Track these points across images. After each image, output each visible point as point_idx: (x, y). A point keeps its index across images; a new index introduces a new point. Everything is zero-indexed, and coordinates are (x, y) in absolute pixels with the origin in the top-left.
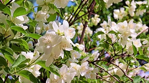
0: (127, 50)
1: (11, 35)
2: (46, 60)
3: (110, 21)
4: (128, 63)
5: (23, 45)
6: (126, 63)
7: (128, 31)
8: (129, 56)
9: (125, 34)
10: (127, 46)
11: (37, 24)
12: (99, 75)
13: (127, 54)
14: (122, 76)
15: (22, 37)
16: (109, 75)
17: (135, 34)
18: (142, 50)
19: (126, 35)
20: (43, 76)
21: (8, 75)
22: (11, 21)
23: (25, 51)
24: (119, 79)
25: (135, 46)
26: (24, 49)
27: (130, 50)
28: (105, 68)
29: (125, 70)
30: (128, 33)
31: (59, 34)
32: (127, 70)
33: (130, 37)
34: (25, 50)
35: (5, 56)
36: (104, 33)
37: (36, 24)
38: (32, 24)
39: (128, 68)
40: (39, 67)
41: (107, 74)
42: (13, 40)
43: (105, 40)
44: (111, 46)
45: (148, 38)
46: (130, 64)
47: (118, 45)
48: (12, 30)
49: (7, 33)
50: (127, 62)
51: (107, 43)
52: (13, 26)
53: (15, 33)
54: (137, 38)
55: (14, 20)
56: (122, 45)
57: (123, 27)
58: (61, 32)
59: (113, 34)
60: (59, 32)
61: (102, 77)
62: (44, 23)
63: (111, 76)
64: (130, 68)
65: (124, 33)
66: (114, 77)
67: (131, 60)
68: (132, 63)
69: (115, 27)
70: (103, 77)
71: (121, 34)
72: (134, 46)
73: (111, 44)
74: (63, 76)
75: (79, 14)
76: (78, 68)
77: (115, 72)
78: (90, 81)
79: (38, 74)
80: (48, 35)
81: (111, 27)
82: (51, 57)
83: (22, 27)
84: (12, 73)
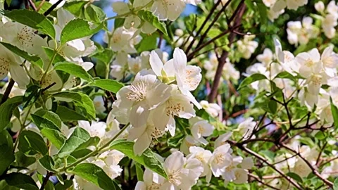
0: (318, 115)
1: (55, 83)
2: (135, 141)
3: (279, 49)
4: (322, 145)
5: (82, 105)
6: (316, 146)
7: (321, 72)
8: (322, 129)
9: (314, 79)
10: (318, 108)
11: (113, 57)
13: (319, 126)
14: (307, 176)
15: (78, 86)
16: (277, 173)
17: (337, 79)
19: (315, 81)
20: (128, 175)
21: (49, 175)
22: (56, 51)
23: (87, 120)
24: (300, 183)
26: (86, 114)
27: (326, 115)
28: (267, 158)
29: (313, 163)
30: (320, 76)
31: (164, 80)
32: (318, 161)
33: (325, 87)
34: (86, 117)
35: (42, 130)
36: (266, 78)
37: (111, 58)
38: (102, 56)
39: (321, 158)
40: (118, 155)
41: (274, 170)
42: (60, 94)
43: (268, 92)
44: (281, 108)
46: (325, 149)
47: (298, 105)
48: (57, 71)
49: (46, 78)
50: (319, 144)
51: (273, 100)
52: (60, 63)
53: (65, 78)
55: (63, 48)
56: (306, 104)
57: (310, 64)
58: (169, 76)
59: (285, 80)
60: (165, 76)
61: (261, 178)
62: (129, 56)
63: (282, 176)
64: (324, 157)
65: (313, 77)
66: (289, 178)
67: (327, 140)
68: (330, 146)
69: (291, 63)
70: (264, 177)
71: (304, 79)
72: (335, 107)
73: (283, 102)
74: (174, 177)
75: (208, 34)
76: (206, 158)
77: (292, 166)
78: (233, 187)
79: (117, 172)
80: (140, 82)
81: (281, 63)
82: (146, 133)
83: (79, 65)
84: (57, 170)
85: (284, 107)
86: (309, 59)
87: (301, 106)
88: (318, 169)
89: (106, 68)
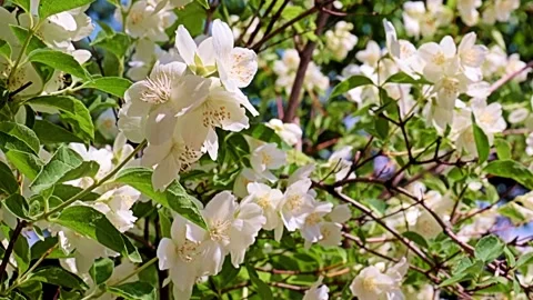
0: (453, 143)
1: (30, 83)
2: (154, 167)
3: (393, 37)
4: (459, 191)
5: (72, 116)
6: (449, 193)
7: (457, 73)
8: (460, 164)
9: (447, 84)
10: (453, 131)
12: (353, 232)
13: (453, 159)
14: (434, 238)
15: (69, 88)
16: (389, 233)
17: (482, 86)
18: (506, 145)
19: (449, 88)
21: (22, 225)
22: (31, 32)
24: (426, 250)
25: (484, 130)
27: (466, 143)
28: (373, 208)
29: (446, 218)
30: (455, 80)
31: (199, 72)
32: (452, 216)
33: (465, 98)
35: (8, 153)
36: (371, 82)
37: (125, 48)
38: (111, 45)
39: (458, 211)
40: (130, 194)
41: (384, 229)
42: (36, 99)
43: (375, 105)
44: (395, 130)
45: (529, 100)
46: (464, 197)
47: (422, 126)
48: (33, 63)
49: (15, 75)
50: (454, 189)
51: (383, 117)
52: (39, 50)
53: (46, 75)
54: (491, 99)
55: (42, 27)
56: (435, 124)
57: (440, 60)
58: (207, 64)
59: (403, 86)
60: (200, 65)
61: (363, 240)
63: (397, 238)
64: (463, 209)
65: (444, 81)
66: (406, 240)
67: (467, 182)
68: (471, 192)
69: (410, 61)
70: (368, 240)
71: (431, 84)
72: (480, 130)
73: (398, 121)
74: (219, 231)
76: (274, 201)
77: (412, 223)
78: (321, 255)
79: (128, 222)
80: (161, 74)
81: (395, 58)
82: (172, 156)
83: (68, 53)
84: (34, 218)
85: (399, 129)
86: (439, 53)
87: (427, 127)
88: (453, 228)
89: (118, 64)
